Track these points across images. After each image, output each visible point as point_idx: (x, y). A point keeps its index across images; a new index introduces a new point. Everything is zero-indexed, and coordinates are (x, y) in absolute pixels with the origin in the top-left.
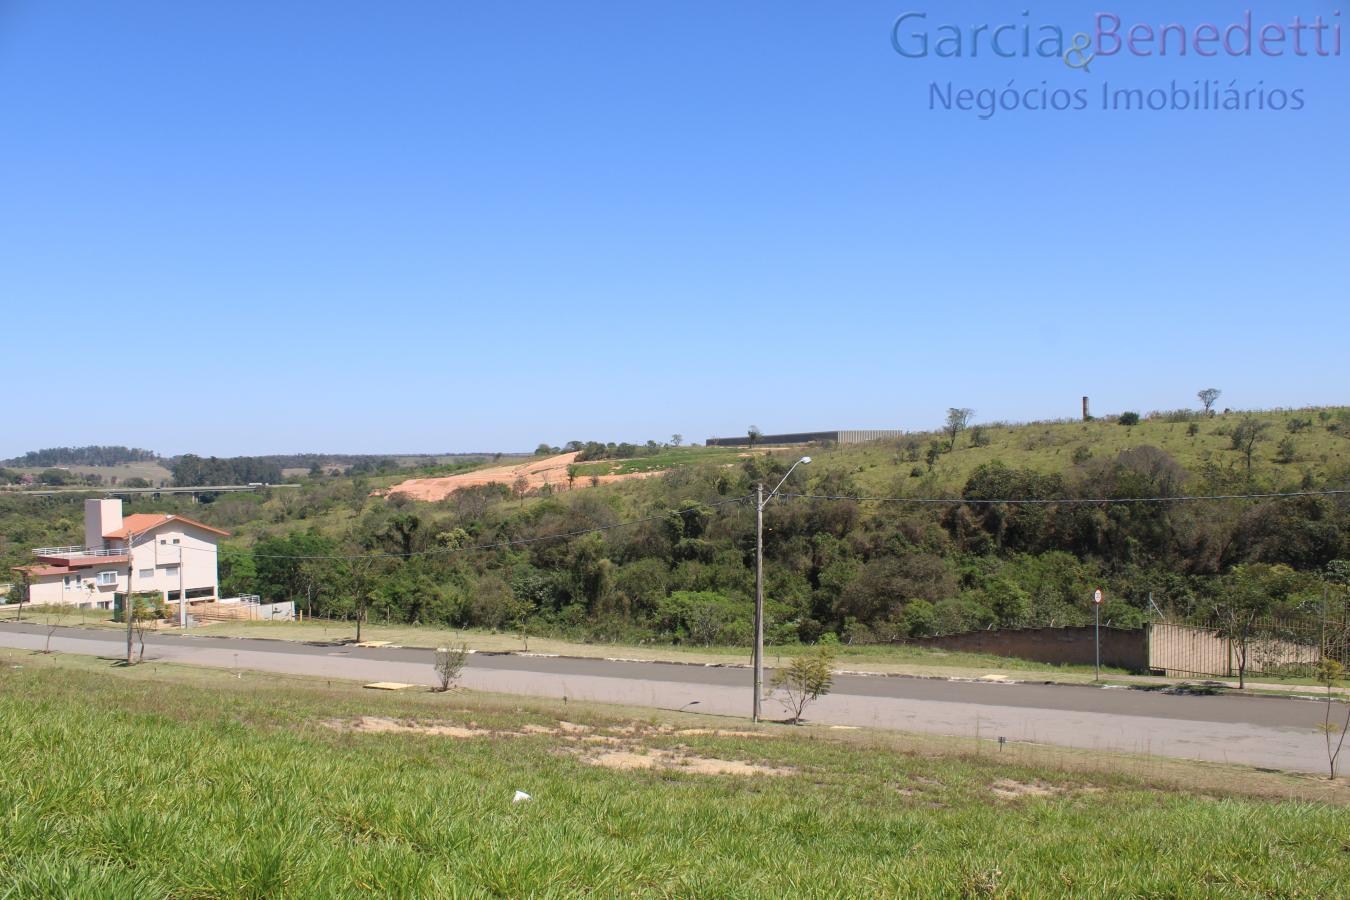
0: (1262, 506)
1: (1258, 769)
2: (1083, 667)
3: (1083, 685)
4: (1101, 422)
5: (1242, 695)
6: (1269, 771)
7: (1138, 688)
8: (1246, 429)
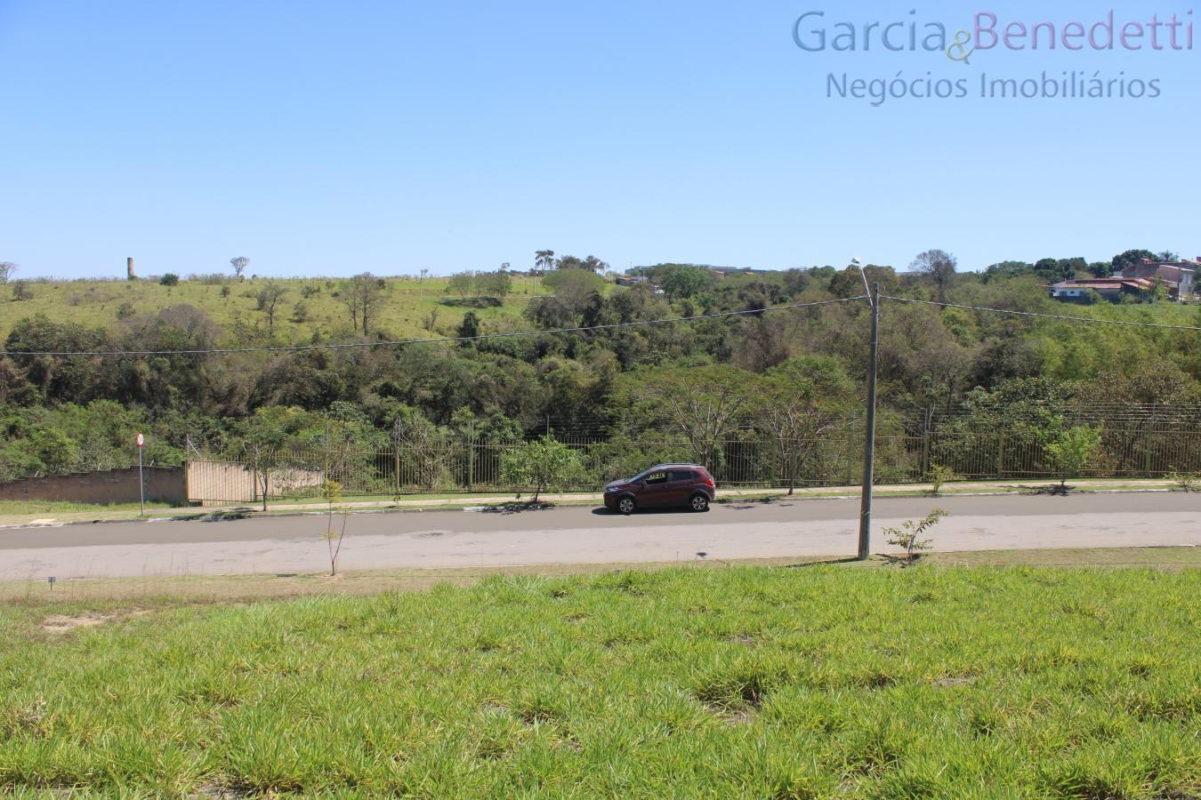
0: (280, 358)
1: (279, 576)
2: (129, 505)
3: (129, 521)
4: (145, 282)
5: (265, 516)
6: (287, 576)
7: (180, 519)
8: (269, 293)
